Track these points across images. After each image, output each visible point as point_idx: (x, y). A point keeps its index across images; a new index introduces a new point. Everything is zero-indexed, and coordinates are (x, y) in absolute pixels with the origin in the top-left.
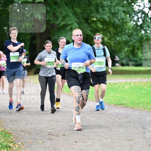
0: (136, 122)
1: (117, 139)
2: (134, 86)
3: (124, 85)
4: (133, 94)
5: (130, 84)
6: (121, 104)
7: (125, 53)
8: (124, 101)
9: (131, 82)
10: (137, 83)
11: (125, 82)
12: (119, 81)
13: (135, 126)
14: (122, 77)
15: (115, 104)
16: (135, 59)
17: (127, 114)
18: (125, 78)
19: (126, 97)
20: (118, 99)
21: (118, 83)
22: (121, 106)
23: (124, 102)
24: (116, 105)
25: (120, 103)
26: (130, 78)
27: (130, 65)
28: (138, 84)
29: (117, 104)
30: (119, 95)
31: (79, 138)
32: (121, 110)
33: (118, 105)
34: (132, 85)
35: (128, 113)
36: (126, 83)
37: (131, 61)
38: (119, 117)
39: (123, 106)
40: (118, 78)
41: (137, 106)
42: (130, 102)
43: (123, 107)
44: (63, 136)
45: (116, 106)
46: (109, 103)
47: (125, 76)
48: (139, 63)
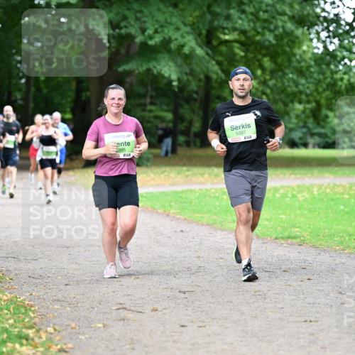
0: (324, 280)
1: (280, 319)
2: (318, 194)
3: (295, 193)
4: (317, 213)
5: (310, 190)
6: (288, 238)
7: (297, 116)
8: (296, 229)
9: (313, 185)
10: (326, 188)
11: (298, 186)
12: (285, 183)
13: (321, 288)
14: (291, 174)
15: (274, 236)
16: (322, 131)
17: (303, 259)
18: (298, 176)
19: (301, 220)
20: (282, 224)
21: (282, 187)
22: (289, 241)
23: (295, 231)
24: (276, 239)
25: (286, 234)
26: (309, 175)
27: (311, 146)
28: (328, 190)
29: (280, 236)
30: (283, 217)
31: (189, 318)
32: (289, 252)
33: (283, 238)
34: (316, 193)
35: (306, 258)
36: (300, 189)
37: (312, 135)
38: (284, 267)
39: (295, 241)
40: (282, 176)
41: (326, 242)
42: (311, 232)
43: (293, 244)
44: (153, 313)
45: (277, 241)
46: (260, 235)
47: (297, 171)
48: (330, 141)
